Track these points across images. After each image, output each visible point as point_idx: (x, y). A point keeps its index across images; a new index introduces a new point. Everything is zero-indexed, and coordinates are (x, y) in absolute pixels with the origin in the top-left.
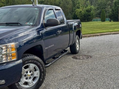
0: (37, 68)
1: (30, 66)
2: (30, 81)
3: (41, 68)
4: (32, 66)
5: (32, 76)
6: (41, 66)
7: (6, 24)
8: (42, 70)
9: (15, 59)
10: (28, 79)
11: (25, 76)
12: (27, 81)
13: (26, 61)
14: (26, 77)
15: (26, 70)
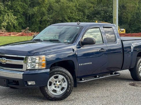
0: (65, 80)
1: (59, 77)
2: (58, 90)
3: (69, 80)
4: (61, 77)
5: (60, 86)
6: (68, 78)
7: (50, 40)
8: (70, 83)
9: (44, 68)
10: (57, 87)
11: (54, 84)
12: (55, 89)
13: (55, 71)
14: (55, 86)
15: (55, 80)
